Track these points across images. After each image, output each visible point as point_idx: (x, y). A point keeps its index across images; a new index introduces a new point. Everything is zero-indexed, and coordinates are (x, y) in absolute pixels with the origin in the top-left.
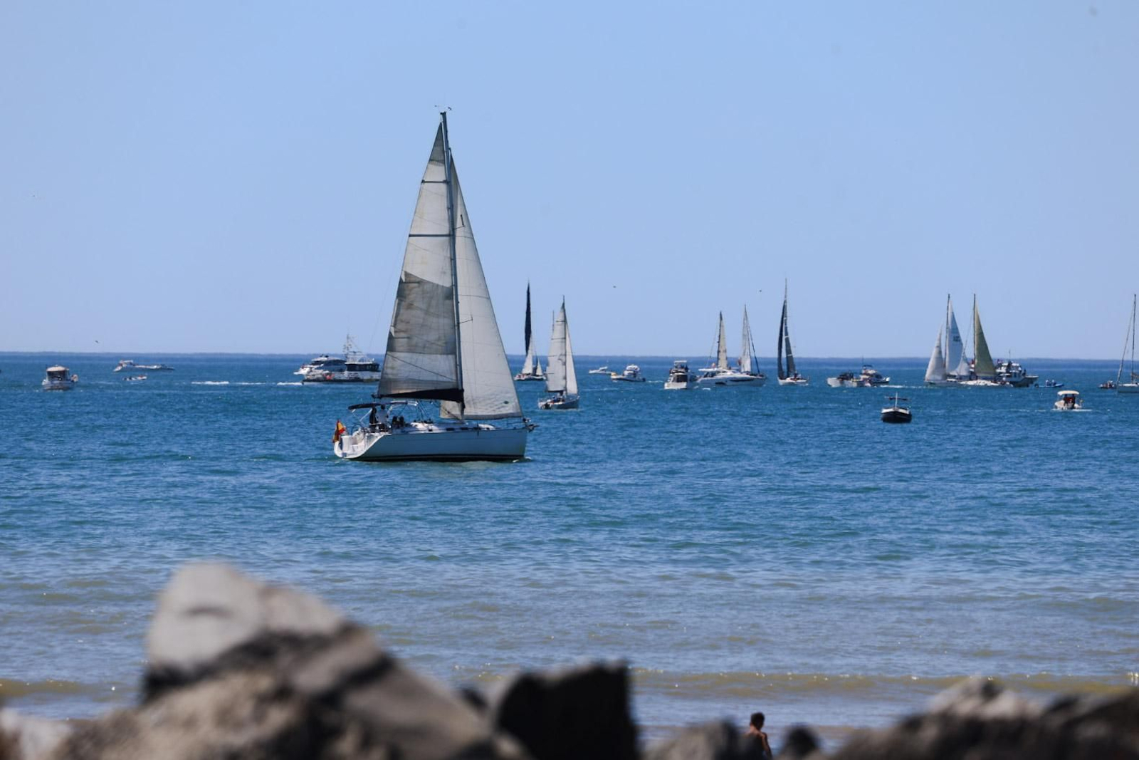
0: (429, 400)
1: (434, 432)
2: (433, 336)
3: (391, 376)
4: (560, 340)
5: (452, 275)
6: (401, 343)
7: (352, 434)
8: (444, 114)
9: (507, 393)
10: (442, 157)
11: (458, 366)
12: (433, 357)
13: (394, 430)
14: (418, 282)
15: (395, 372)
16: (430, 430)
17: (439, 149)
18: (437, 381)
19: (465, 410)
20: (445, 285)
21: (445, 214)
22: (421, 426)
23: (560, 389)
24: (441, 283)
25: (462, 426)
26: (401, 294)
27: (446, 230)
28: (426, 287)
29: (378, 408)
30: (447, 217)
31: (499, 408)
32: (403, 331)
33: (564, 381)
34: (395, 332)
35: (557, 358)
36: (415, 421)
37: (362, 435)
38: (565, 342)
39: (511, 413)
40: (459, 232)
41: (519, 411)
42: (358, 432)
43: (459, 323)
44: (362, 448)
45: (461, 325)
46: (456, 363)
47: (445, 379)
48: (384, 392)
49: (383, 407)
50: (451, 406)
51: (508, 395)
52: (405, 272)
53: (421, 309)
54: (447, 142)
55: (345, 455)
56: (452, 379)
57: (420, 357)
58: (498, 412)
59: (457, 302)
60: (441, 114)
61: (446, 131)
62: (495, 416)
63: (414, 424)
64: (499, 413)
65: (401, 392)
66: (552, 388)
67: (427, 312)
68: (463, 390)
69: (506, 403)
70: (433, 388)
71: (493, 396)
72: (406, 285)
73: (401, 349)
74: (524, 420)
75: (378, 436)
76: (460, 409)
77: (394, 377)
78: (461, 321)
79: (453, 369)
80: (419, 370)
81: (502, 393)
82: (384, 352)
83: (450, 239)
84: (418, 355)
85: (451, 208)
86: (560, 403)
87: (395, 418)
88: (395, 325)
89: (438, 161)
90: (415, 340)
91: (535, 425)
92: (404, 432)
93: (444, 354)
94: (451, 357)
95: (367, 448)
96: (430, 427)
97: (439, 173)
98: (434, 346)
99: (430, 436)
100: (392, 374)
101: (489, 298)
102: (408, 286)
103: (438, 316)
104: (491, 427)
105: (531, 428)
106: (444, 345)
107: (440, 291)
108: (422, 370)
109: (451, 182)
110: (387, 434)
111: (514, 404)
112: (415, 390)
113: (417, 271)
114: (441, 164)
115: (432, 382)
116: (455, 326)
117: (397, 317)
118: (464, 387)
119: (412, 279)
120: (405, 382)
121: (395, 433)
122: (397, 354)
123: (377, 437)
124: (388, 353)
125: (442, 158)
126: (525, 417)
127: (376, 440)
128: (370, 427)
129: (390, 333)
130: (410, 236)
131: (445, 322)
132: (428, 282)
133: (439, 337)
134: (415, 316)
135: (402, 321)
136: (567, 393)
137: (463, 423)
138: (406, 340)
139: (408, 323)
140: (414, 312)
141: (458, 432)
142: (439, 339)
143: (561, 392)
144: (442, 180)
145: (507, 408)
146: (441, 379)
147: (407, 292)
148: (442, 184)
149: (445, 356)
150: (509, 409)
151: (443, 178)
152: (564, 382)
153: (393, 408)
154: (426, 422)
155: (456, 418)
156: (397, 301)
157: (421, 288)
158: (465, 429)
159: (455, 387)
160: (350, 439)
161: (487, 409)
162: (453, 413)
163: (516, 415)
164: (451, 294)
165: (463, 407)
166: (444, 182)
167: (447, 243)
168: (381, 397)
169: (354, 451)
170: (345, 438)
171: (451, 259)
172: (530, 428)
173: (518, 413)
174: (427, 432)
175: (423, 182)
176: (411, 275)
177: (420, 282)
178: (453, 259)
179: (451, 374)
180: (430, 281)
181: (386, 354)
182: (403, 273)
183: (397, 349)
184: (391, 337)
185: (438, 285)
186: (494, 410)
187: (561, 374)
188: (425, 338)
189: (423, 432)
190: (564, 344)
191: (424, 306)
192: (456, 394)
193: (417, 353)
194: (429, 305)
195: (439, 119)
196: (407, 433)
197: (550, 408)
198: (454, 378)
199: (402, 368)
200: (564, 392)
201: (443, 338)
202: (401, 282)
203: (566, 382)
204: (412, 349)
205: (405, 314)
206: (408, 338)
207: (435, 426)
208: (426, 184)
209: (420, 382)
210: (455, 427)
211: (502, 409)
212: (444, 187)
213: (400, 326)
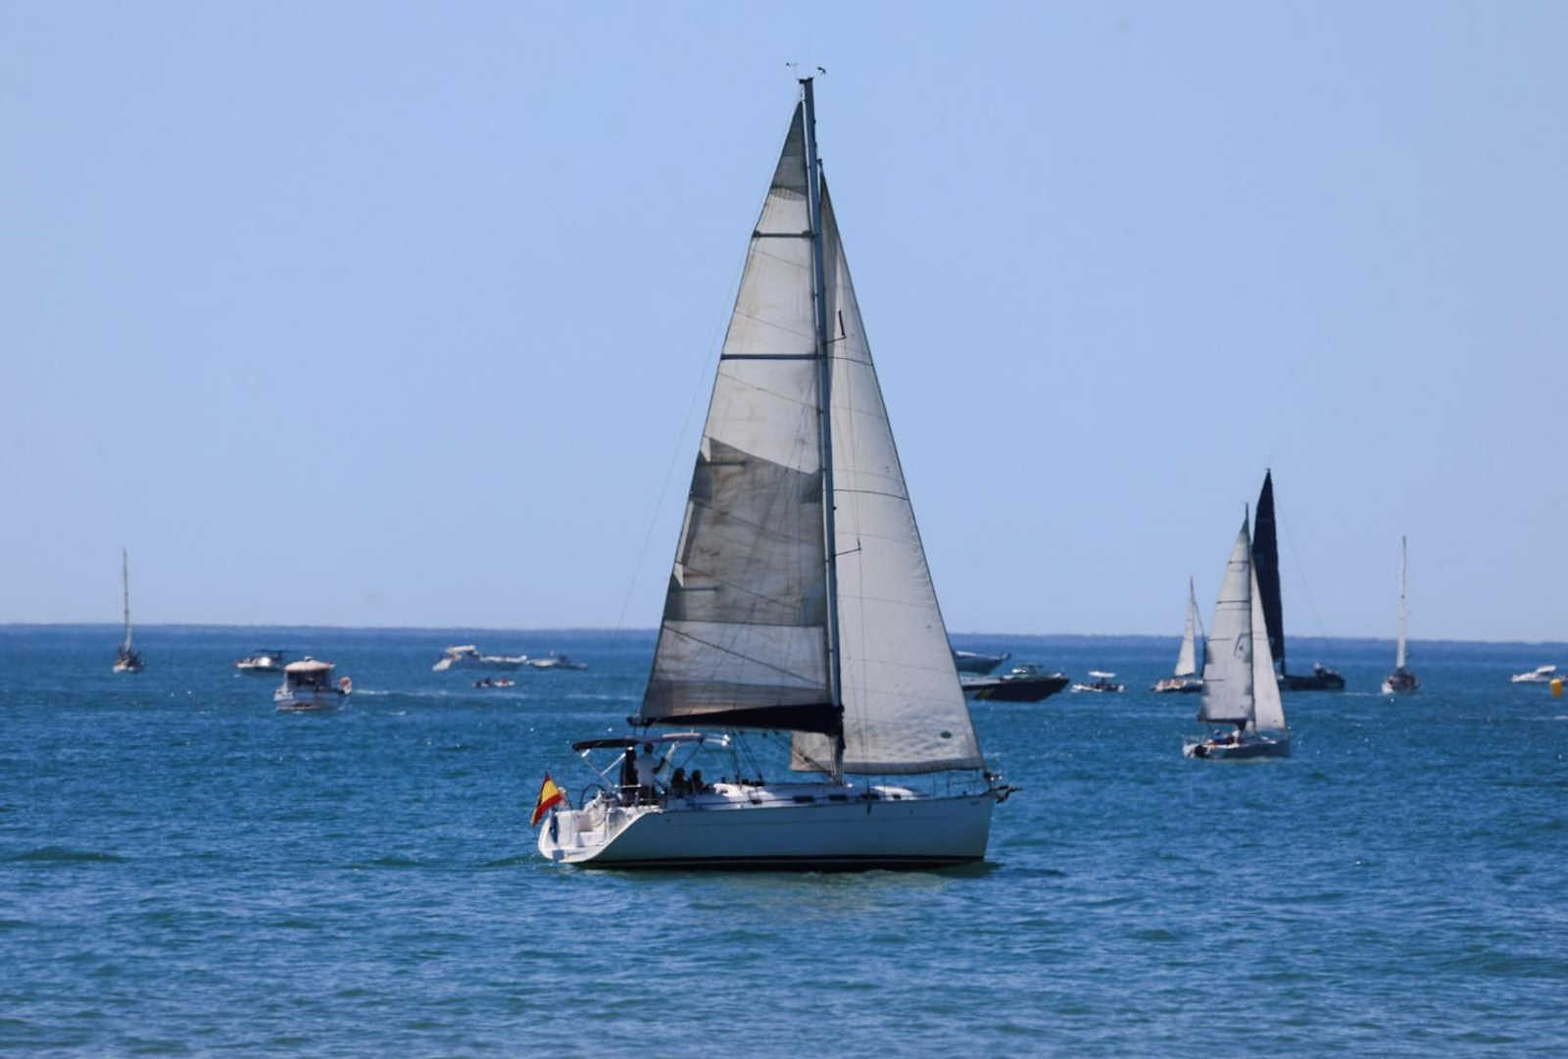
0: (763, 731)
1: (765, 805)
2: (772, 585)
3: (672, 677)
4: (1239, 605)
5: (820, 448)
6: (698, 601)
7: (581, 807)
8: (807, 83)
9: (948, 713)
10: (803, 179)
11: (831, 652)
12: (773, 631)
13: (670, 802)
14: (743, 464)
15: (683, 666)
16: (755, 802)
17: (794, 161)
18: (782, 687)
19: (846, 752)
20: (802, 470)
21: (805, 309)
22: (734, 792)
23: (1240, 714)
24: (793, 465)
25: (839, 791)
26: (700, 491)
27: (806, 344)
28: (764, 474)
29: (639, 750)
30: (809, 314)
31: (928, 748)
32: (706, 575)
33: (1249, 698)
34: (685, 576)
35: (1233, 644)
36: (724, 781)
37: (602, 807)
38: (1250, 610)
39: (957, 760)
40: (839, 350)
41: (975, 754)
42: (594, 802)
43: (833, 556)
44: (598, 841)
45: (837, 558)
46: (826, 643)
47: (799, 683)
48: (657, 712)
49: (648, 748)
50: (815, 745)
51: (953, 718)
52: (712, 440)
53: (746, 523)
54: (813, 145)
55: (559, 854)
56: (817, 684)
57: (743, 632)
58: (926, 757)
59: (832, 508)
60: (801, 81)
61: (812, 121)
62: (919, 765)
63: (719, 786)
64: (931, 759)
65: (695, 711)
66: (1216, 712)
67: (761, 531)
68: (841, 708)
69: (946, 735)
70: (774, 703)
71: (916, 721)
72: (713, 468)
73: (700, 613)
74: (987, 776)
75: (633, 814)
76: (834, 749)
77: (681, 678)
78: (837, 552)
79: (820, 660)
80: (739, 661)
81: (936, 712)
82: (658, 626)
83: (817, 365)
84: (738, 626)
85: (821, 295)
86: (1235, 745)
87: (678, 774)
88: (684, 562)
89: (791, 189)
90: (733, 593)
91: (1012, 785)
92: (694, 805)
93: (798, 625)
94: (815, 632)
95: (609, 841)
96: (755, 795)
97: (793, 215)
98: (776, 607)
99: (753, 815)
100: (678, 672)
101: (906, 498)
102: (716, 472)
103: (787, 540)
104: (905, 793)
105: (1002, 793)
106: (799, 605)
107: (792, 481)
108: (747, 662)
109: (822, 234)
110: (654, 808)
111: (963, 738)
112: (731, 708)
113: (738, 439)
114: (798, 195)
115: (770, 690)
116: (824, 561)
117: (690, 540)
118: (845, 700)
119: (729, 456)
120: (705, 689)
121: (671, 807)
122: (686, 627)
123: (630, 817)
124: (667, 623)
125: (801, 182)
126: (989, 770)
127: (629, 823)
128: (623, 791)
129: (673, 578)
130: (724, 357)
131: (800, 554)
132: (765, 463)
133: (788, 589)
134: (736, 539)
135: (702, 551)
136: (1254, 726)
137: (840, 784)
138: (712, 592)
139: (717, 554)
140: (729, 531)
141: (820, 806)
142: (788, 592)
143: (1241, 724)
144: (800, 232)
145: (947, 749)
146: (790, 682)
147: (715, 486)
148: (800, 240)
149: (800, 630)
150: (953, 751)
151: (802, 226)
152: (1246, 701)
153: (676, 748)
154: (746, 783)
155: (824, 772)
156: (691, 506)
157: (748, 477)
158: (842, 798)
159: (824, 700)
160: (574, 817)
161: (901, 750)
162: (818, 759)
163: (968, 765)
164: (817, 489)
165: (841, 746)
166: (804, 235)
167: (810, 375)
168: (648, 722)
169: (581, 845)
170: (565, 816)
171: (819, 412)
172: (1000, 794)
173: (972, 759)
174: (747, 806)
175: (756, 235)
176: (725, 446)
177: (746, 463)
178: (823, 412)
179: (816, 671)
180: (772, 460)
181: (663, 626)
182: (707, 442)
183: (689, 613)
184: (674, 588)
185: (787, 469)
186: (918, 753)
187: (1241, 684)
188: (755, 588)
189: (738, 806)
190: (1247, 612)
191: (754, 518)
192: (825, 716)
193: (734, 623)
194: (766, 517)
195: (797, 93)
196: (700, 808)
197: (1208, 757)
198: (822, 679)
199: (698, 658)
200: (1249, 724)
201: (796, 589)
202: (701, 462)
203: (1253, 701)
204: (724, 615)
205: (708, 535)
206: (716, 589)
207: (768, 791)
208: (762, 239)
209: (740, 688)
210: (817, 793)
211: (936, 751)
212: (803, 247)
213: (698, 563)
